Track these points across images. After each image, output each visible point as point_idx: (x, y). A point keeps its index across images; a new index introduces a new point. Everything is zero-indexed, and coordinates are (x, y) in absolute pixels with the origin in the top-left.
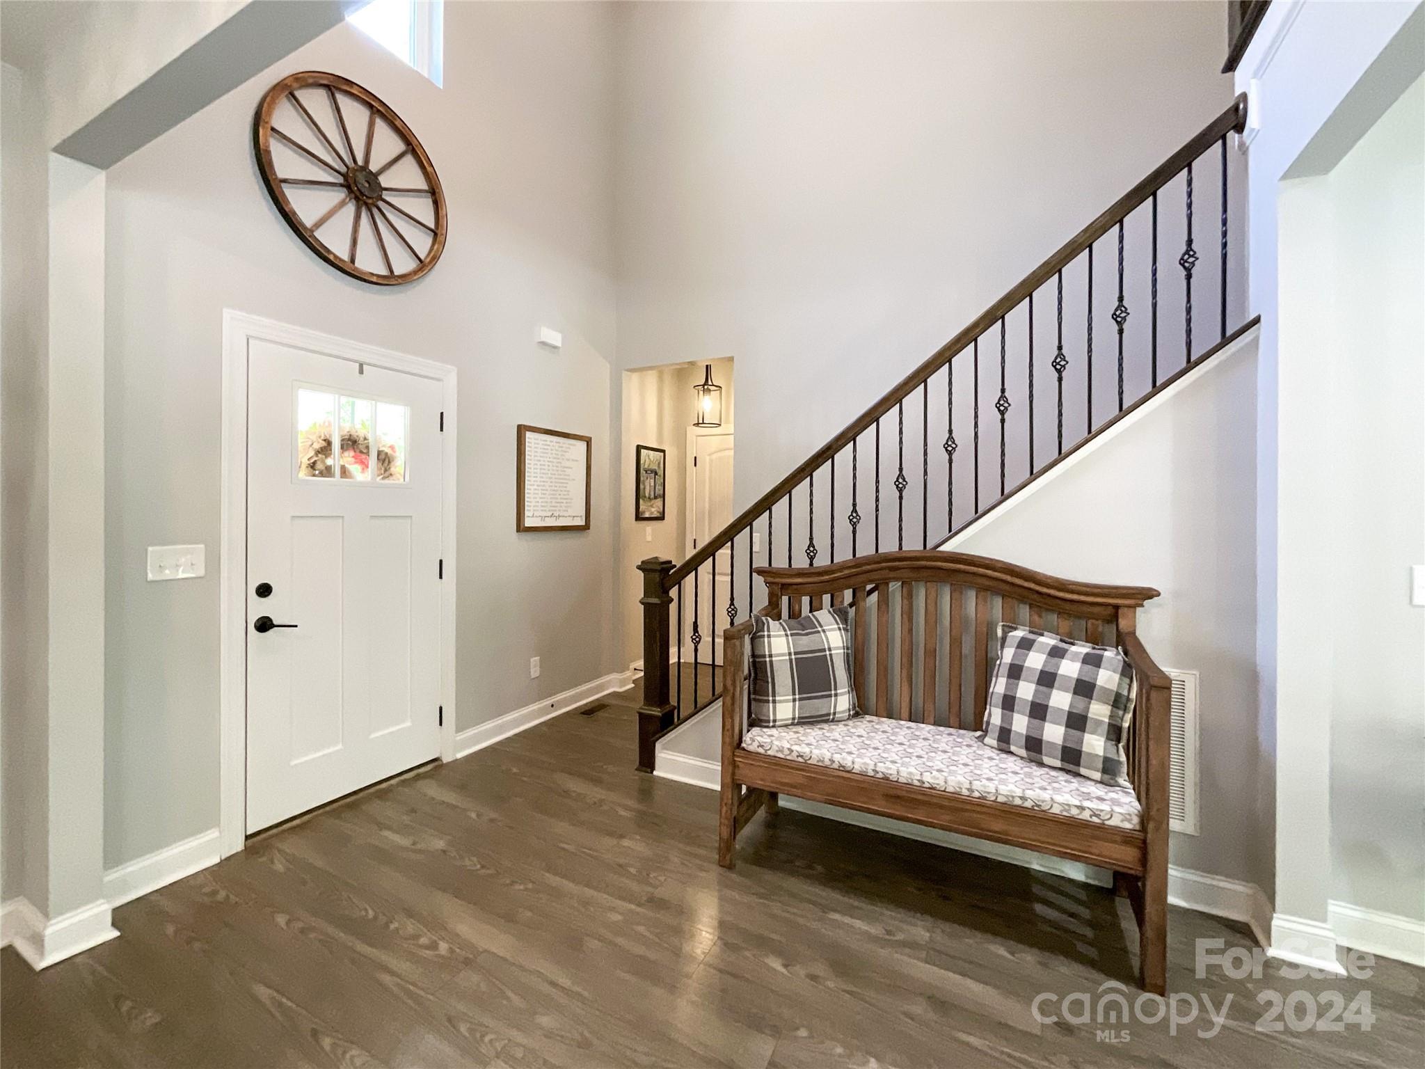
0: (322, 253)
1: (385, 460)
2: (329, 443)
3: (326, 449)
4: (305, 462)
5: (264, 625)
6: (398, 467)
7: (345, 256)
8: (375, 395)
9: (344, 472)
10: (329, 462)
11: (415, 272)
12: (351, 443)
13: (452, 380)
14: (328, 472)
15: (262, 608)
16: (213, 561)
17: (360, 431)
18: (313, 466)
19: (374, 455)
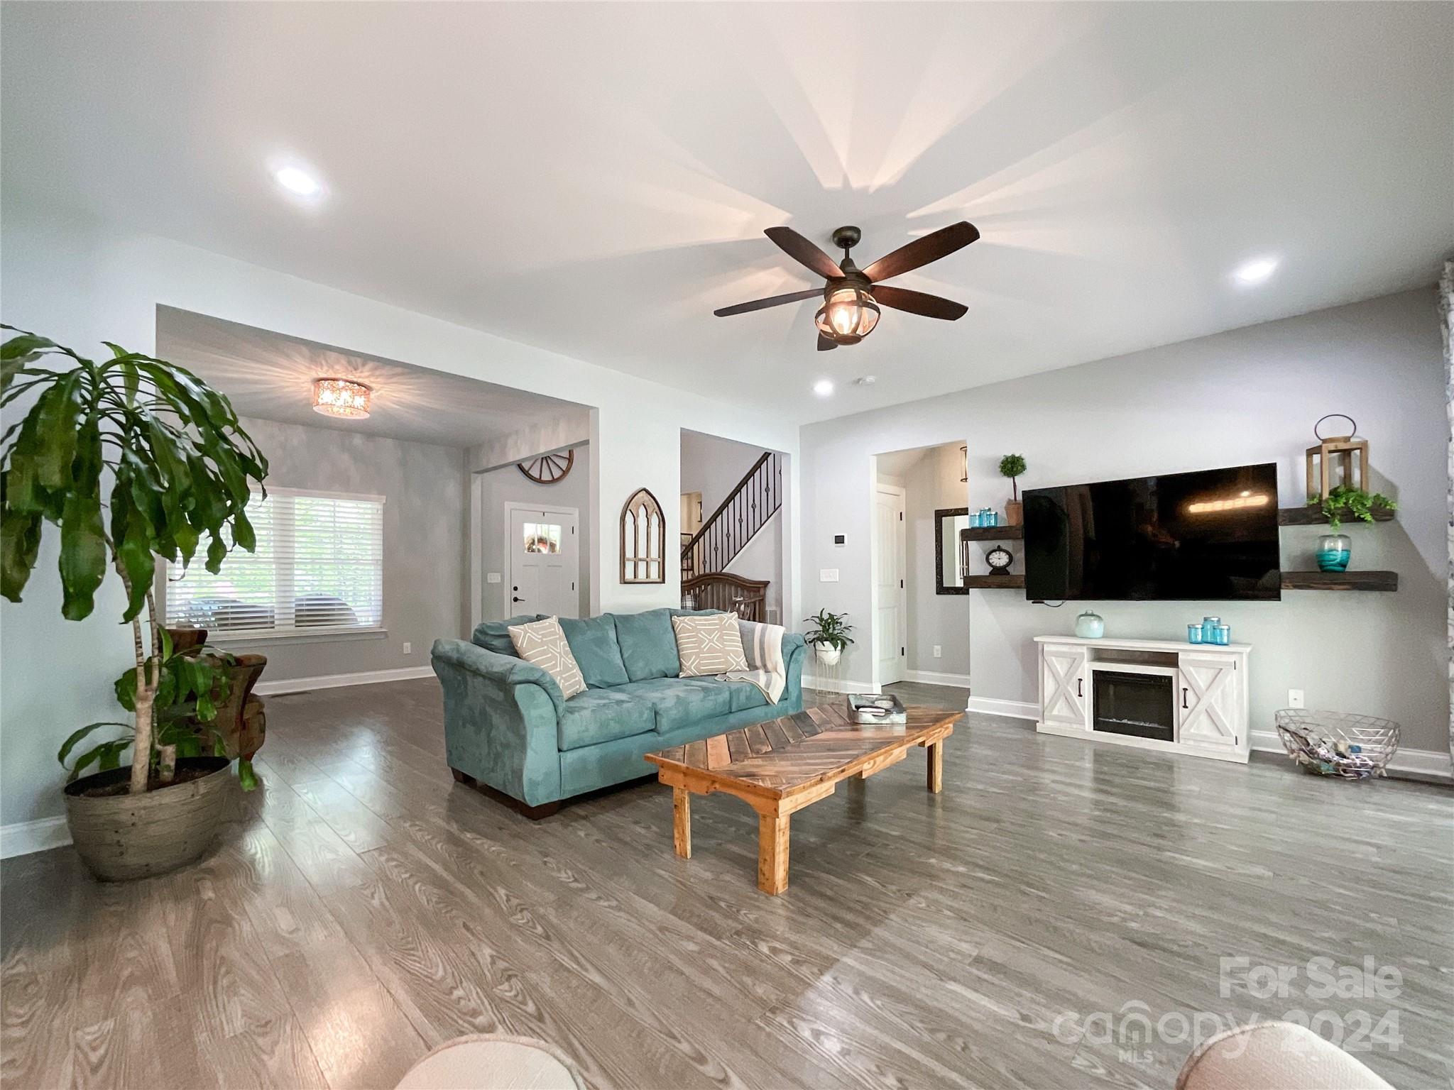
0: (531, 477)
1: (552, 546)
2: (534, 541)
3: (533, 543)
4: (527, 546)
5: (516, 600)
6: (558, 548)
7: (538, 477)
8: (549, 523)
9: (539, 550)
10: (534, 547)
11: (561, 476)
12: (541, 540)
13: (577, 515)
14: (533, 551)
15: (515, 594)
16: (503, 577)
17: (544, 535)
18: (529, 549)
19: (548, 544)
